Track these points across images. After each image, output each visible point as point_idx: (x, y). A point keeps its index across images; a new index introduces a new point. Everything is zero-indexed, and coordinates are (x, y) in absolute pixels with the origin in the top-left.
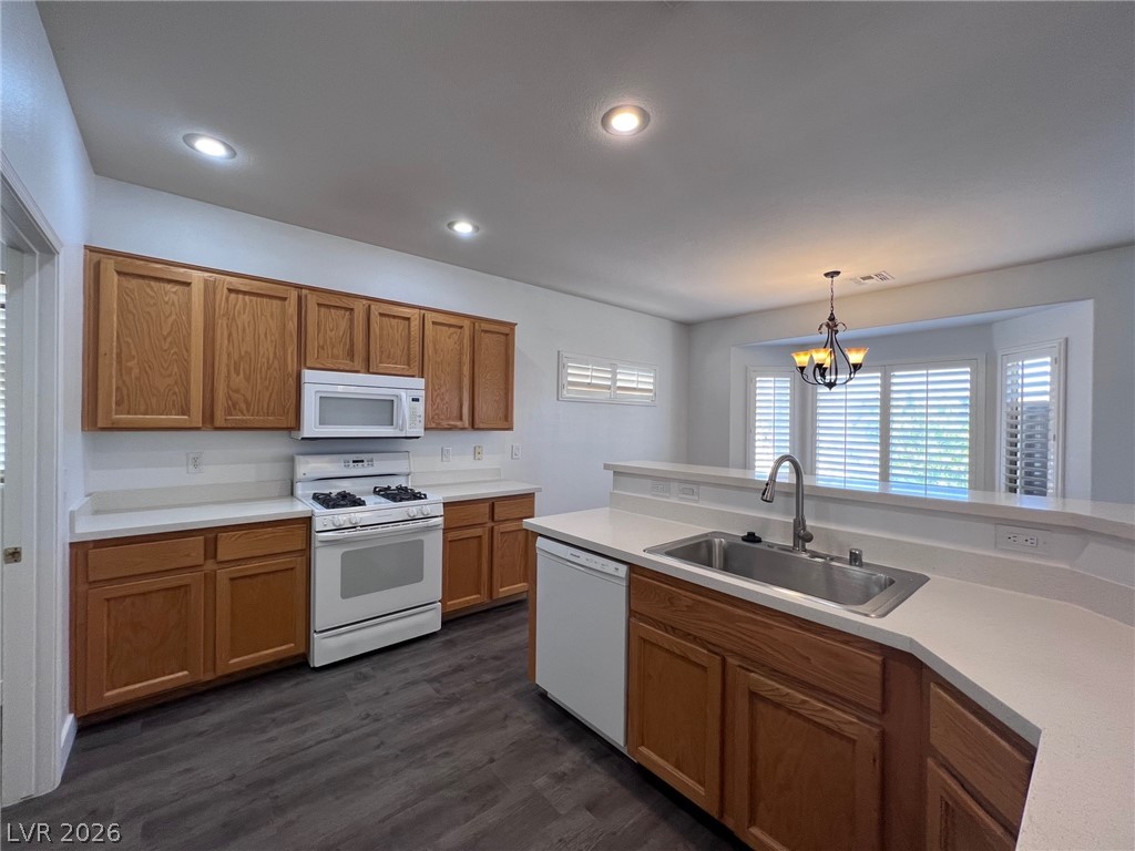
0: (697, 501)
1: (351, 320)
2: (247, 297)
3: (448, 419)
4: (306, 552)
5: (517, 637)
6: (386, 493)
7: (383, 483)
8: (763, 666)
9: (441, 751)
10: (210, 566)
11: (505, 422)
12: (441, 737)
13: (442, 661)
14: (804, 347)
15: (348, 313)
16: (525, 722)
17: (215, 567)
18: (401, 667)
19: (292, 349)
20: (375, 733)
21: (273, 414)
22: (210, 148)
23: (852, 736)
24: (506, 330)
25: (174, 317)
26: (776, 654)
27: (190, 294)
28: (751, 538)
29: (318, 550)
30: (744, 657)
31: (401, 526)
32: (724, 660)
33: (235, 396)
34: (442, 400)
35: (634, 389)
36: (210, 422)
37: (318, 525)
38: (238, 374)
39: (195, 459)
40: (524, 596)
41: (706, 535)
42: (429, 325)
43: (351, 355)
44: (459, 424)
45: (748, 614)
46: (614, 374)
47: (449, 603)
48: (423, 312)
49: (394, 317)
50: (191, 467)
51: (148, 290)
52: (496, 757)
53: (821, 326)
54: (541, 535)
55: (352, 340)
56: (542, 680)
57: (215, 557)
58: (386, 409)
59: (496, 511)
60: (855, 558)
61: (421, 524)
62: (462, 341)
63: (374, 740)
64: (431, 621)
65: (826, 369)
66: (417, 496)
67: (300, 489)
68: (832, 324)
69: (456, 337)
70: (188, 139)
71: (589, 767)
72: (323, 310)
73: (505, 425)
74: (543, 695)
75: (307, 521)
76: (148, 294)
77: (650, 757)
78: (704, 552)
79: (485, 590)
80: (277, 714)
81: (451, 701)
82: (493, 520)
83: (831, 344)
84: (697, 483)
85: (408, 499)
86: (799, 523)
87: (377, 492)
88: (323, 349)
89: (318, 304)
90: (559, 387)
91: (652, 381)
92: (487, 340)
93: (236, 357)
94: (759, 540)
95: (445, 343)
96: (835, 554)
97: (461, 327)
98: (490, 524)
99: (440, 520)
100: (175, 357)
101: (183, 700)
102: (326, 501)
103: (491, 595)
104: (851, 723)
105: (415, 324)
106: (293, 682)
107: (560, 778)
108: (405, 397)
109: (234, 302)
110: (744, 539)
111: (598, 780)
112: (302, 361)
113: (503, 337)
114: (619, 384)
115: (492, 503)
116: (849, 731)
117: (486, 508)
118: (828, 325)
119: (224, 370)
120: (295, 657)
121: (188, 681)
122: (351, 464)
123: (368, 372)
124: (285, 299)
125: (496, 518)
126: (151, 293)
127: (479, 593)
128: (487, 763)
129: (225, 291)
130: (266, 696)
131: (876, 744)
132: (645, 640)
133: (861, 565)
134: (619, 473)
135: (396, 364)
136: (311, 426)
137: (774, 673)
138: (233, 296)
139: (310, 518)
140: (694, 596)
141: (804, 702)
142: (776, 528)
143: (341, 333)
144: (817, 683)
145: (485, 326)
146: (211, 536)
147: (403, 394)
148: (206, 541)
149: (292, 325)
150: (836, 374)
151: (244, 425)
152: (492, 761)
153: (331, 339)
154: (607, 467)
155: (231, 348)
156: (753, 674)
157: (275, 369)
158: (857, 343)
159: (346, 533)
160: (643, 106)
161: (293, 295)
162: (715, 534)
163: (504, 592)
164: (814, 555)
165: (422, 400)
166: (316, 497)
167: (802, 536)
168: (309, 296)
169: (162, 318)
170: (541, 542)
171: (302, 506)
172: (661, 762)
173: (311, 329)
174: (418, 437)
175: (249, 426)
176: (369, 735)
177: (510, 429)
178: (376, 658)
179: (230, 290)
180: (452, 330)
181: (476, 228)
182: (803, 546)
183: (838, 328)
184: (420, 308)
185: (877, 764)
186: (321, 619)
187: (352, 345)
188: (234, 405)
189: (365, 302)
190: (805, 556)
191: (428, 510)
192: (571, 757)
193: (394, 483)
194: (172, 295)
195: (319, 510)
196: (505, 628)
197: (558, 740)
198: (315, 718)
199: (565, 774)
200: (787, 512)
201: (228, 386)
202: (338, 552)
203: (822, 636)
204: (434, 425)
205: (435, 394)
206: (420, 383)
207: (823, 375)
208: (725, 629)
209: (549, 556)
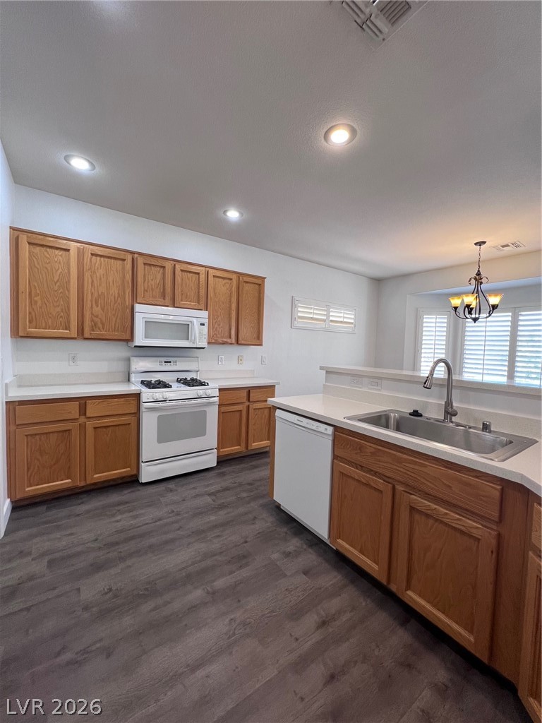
0: (380, 390)
1: (164, 274)
2: (102, 259)
3: (222, 337)
4: (137, 414)
5: (263, 473)
6: (185, 382)
7: (183, 376)
8: (420, 491)
9: (216, 535)
10: (82, 419)
11: (258, 340)
12: (216, 526)
13: (215, 484)
14: (458, 295)
15: (162, 270)
16: (266, 522)
17: (86, 420)
18: (192, 486)
19: (128, 291)
20: (176, 522)
21: (118, 331)
22: (80, 164)
23: (477, 536)
24: (259, 281)
25: (60, 270)
26: (429, 484)
27: (69, 255)
28: (416, 413)
29: (144, 414)
30: (407, 485)
31: (193, 401)
32: (394, 488)
33: (95, 319)
34: (219, 325)
35: (341, 322)
36: (81, 335)
37: (144, 398)
38: (97, 306)
39: (74, 358)
40: (267, 449)
41: (386, 411)
42: (211, 278)
43: (163, 295)
44: (229, 340)
45: (411, 458)
46: (329, 312)
47: (221, 450)
48: (207, 269)
49: (190, 272)
50: (71, 362)
51: (46, 254)
52: (248, 540)
53: (470, 279)
54: (279, 408)
55: (164, 286)
56: (277, 497)
57: (85, 414)
58: (185, 330)
59: (251, 395)
60: (486, 427)
61: (205, 400)
62: (232, 288)
63: (176, 526)
64: (210, 460)
65: (472, 309)
66: (202, 384)
67: (133, 377)
68: (478, 278)
69: (228, 285)
70: (67, 158)
71: (305, 550)
72: (147, 267)
73: (258, 342)
74: (278, 507)
75: (137, 396)
76: (46, 256)
77: (344, 546)
78: (383, 420)
79: (243, 444)
80: (121, 507)
81: (222, 507)
82: (249, 401)
83: (477, 292)
84: (380, 378)
85: (197, 386)
86: (449, 403)
87: (179, 381)
88: (147, 291)
89: (145, 264)
90: (292, 319)
91: (353, 317)
92: (247, 288)
93: (96, 295)
94: (421, 415)
95: (220, 289)
96: (472, 425)
97: (231, 279)
98: (247, 403)
99: (216, 399)
100: (61, 295)
101: (69, 496)
102: (148, 384)
103: (247, 448)
104: (477, 528)
105: (203, 277)
106: (130, 490)
107: (288, 555)
108: (196, 323)
109: (95, 261)
110: (410, 414)
111: (311, 558)
112: (135, 299)
113: (257, 286)
114: (331, 318)
115: (249, 390)
116: (475, 533)
117: (245, 393)
118: (475, 279)
119: (89, 303)
120: (132, 476)
121: (71, 485)
122: (163, 363)
123: (174, 307)
124: (124, 260)
125: (251, 399)
126: (48, 256)
127: (240, 445)
128: (242, 543)
129: (90, 255)
130: (114, 497)
131: (494, 542)
132: (342, 473)
133: (490, 432)
134: (329, 372)
135: (190, 301)
136: (140, 340)
137: (427, 495)
138: (94, 257)
139: (139, 394)
140: (375, 446)
141: (446, 514)
142: (433, 408)
143: (158, 282)
144: (455, 502)
145: (246, 279)
146: (83, 402)
147: (195, 320)
148: (80, 404)
149: (129, 277)
150: (479, 313)
151: (101, 337)
152: (246, 542)
153: (152, 285)
154: (322, 368)
155: (93, 290)
156: (412, 496)
157: (119, 304)
158: (495, 292)
159: (161, 404)
160: (352, 124)
161: (129, 257)
162: (392, 411)
163: (256, 445)
164: (458, 425)
165: (206, 325)
166: (142, 382)
167: (450, 412)
168: (139, 258)
169: (54, 271)
170: (278, 413)
171: (135, 387)
172: (351, 549)
173: (140, 279)
174: (204, 348)
175: (104, 338)
176: (173, 523)
177: (261, 345)
178: (177, 480)
179: (92, 254)
180: (226, 281)
181: (241, 214)
182: (451, 419)
183: (483, 280)
184: (206, 267)
185: (494, 555)
186: (146, 454)
187: (164, 289)
188: (95, 325)
189: (172, 262)
190: (451, 425)
191: (210, 392)
192: (294, 543)
193: (189, 376)
194: (60, 257)
195: (144, 390)
196: (255, 467)
197: (286, 533)
198: (143, 511)
199: (290, 553)
200: (440, 398)
201: (92, 314)
202: (155, 415)
203: (460, 472)
204: (213, 341)
205: (214, 321)
206: (205, 314)
207: (470, 313)
208: (395, 467)
209: (284, 421)
